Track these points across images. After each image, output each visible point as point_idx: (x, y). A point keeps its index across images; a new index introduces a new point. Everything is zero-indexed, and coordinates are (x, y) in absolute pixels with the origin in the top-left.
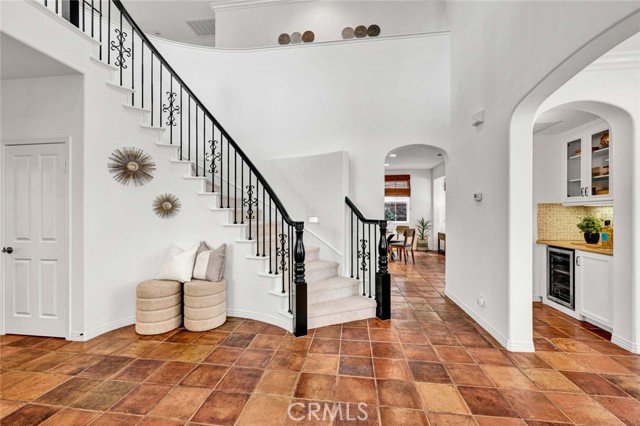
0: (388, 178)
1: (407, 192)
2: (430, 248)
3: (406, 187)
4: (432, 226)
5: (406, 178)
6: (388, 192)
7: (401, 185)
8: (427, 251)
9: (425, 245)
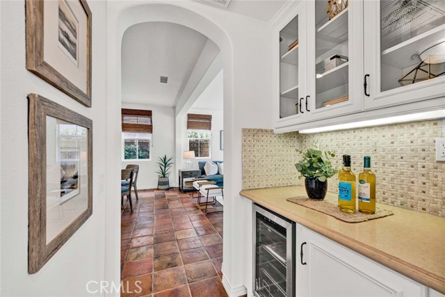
0: (125, 112)
1: (149, 129)
2: (171, 185)
3: (149, 124)
4: (175, 164)
5: (148, 114)
6: (125, 127)
7: (143, 120)
8: (167, 190)
9: (167, 183)
